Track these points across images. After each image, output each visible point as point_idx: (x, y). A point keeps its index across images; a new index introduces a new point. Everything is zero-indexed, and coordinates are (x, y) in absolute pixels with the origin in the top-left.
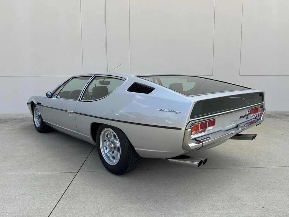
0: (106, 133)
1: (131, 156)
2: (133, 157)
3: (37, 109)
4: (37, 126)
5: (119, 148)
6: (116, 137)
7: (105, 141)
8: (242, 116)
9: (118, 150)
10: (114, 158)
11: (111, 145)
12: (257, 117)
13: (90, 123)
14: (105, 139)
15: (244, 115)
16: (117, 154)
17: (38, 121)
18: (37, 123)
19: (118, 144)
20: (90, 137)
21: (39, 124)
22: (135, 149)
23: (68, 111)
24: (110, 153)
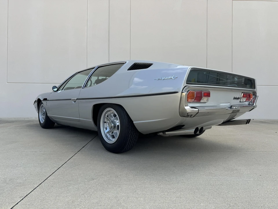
0: (107, 115)
1: (130, 131)
2: (132, 133)
3: (43, 106)
4: (42, 122)
5: (118, 126)
6: (116, 116)
7: (106, 122)
8: (235, 97)
9: (118, 129)
10: (113, 137)
11: (111, 124)
12: (251, 103)
13: (92, 106)
14: (106, 120)
15: (237, 97)
16: (117, 133)
17: (43, 118)
18: (41, 119)
19: (118, 123)
20: (91, 120)
21: (44, 121)
22: (134, 122)
23: (72, 99)
24: (110, 133)
